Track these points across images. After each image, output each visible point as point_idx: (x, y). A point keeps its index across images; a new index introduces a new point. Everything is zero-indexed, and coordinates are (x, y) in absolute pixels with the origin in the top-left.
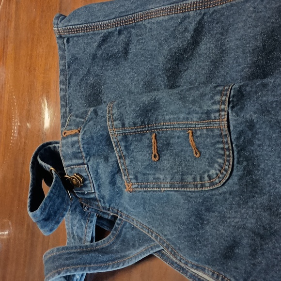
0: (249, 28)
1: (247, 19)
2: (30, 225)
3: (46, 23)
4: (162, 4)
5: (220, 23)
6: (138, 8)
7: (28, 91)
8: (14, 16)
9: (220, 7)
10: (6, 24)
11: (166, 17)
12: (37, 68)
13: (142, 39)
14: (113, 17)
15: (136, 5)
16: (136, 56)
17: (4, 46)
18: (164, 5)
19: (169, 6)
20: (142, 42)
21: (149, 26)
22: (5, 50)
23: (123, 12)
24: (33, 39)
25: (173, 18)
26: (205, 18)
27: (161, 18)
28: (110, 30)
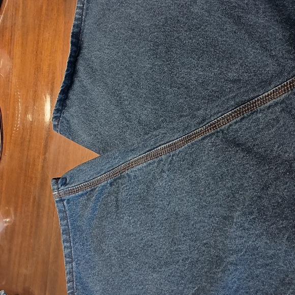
0: (212, 159)
1: (209, 153)
2: (36, 197)
3: (52, 10)
4: (139, 154)
5: (186, 160)
6: (120, 161)
7: (35, 74)
8: (21, 5)
9: (183, 147)
10: (14, 13)
11: (145, 164)
12: (43, 52)
13: (126, 186)
14: (104, 172)
15: (118, 159)
16: (124, 202)
17: (11, 33)
18: (140, 155)
19: (145, 154)
20: (127, 189)
21: (132, 174)
22: (12, 37)
23: (110, 167)
24: (40, 25)
25: (150, 164)
26: (174, 158)
27: (141, 166)
28: (102, 184)
